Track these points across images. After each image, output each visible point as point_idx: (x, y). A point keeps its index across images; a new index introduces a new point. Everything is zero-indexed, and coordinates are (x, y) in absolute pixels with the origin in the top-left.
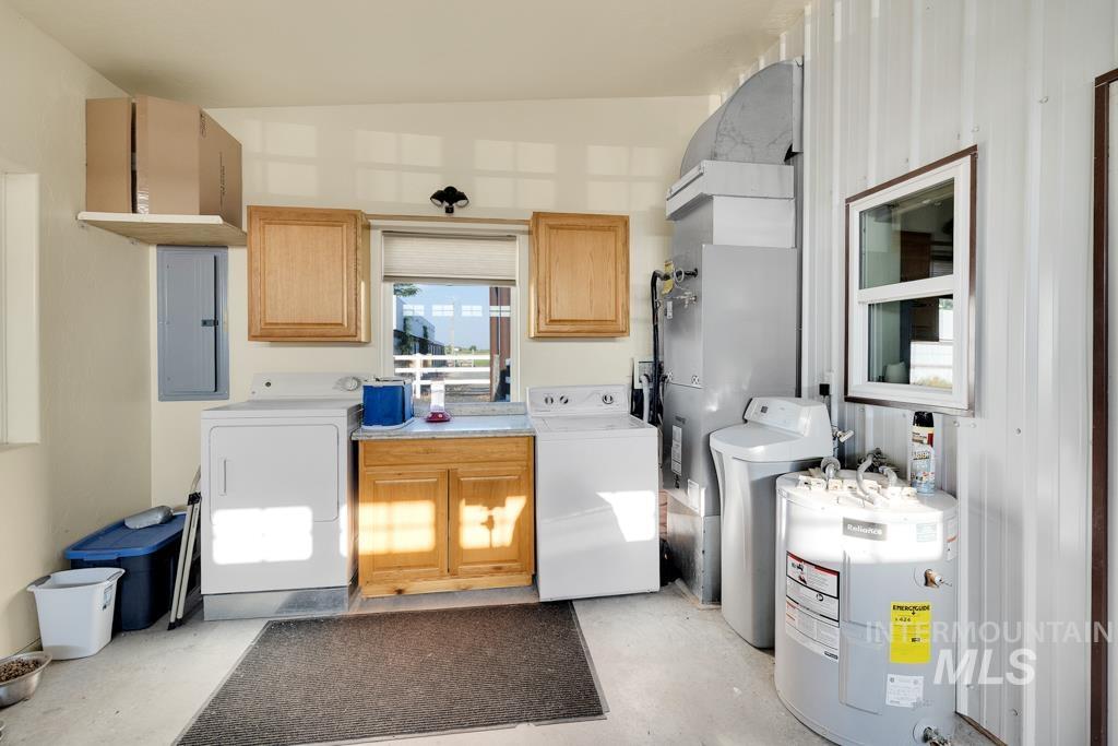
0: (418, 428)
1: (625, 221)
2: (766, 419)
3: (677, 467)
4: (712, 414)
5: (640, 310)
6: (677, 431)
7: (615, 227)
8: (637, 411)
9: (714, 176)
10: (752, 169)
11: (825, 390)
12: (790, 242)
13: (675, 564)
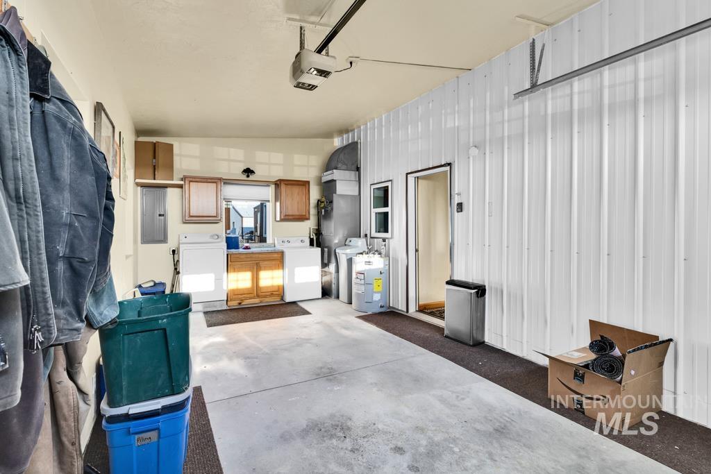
0: (241, 250)
1: (308, 182)
2: (350, 244)
3: (326, 261)
4: (337, 243)
5: (313, 211)
6: (326, 250)
7: (305, 184)
8: (312, 244)
9: (336, 174)
10: (347, 172)
11: (366, 235)
12: (357, 194)
13: (326, 292)
